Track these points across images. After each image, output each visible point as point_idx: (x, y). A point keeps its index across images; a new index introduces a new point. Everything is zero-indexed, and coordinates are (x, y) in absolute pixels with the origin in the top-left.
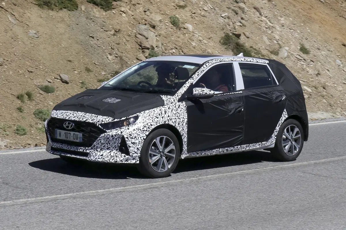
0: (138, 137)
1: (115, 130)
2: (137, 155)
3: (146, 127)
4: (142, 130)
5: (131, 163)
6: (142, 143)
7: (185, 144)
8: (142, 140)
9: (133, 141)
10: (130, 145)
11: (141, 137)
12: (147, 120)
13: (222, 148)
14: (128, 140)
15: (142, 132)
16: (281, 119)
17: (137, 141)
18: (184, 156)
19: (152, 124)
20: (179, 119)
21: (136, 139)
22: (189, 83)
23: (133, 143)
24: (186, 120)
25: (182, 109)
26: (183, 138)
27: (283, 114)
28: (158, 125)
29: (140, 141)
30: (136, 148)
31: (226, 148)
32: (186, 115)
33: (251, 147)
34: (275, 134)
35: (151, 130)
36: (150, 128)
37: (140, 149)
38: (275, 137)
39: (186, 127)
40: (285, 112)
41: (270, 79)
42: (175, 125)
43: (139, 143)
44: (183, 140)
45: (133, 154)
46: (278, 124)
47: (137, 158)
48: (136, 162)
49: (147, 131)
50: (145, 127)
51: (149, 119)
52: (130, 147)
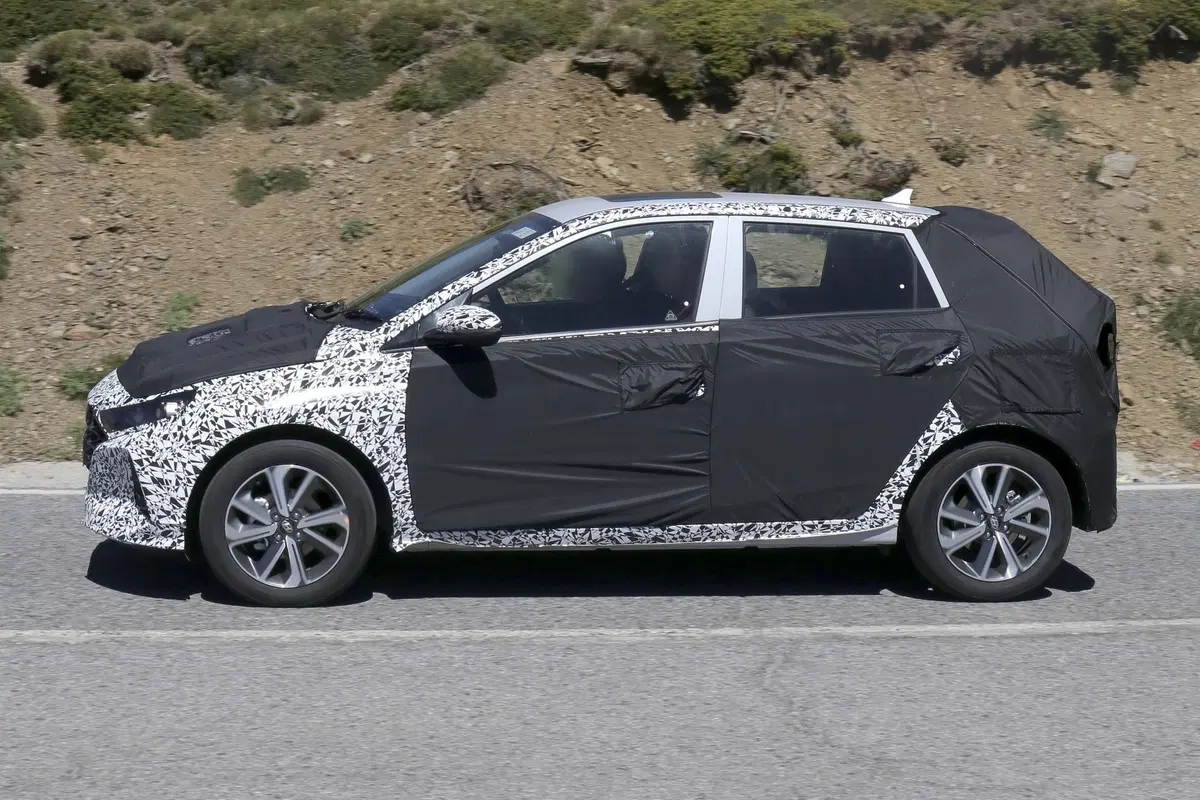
0: (176, 464)
1: (123, 433)
2: (172, 522)
3: (207, 430)
4: (191, 439)
5: (159, 545)
6: (189, 482)
7: (403, 499)
8: (189, 474)
9: (158, 473)
10: (149, 487)
11: (184, 465)
12: (217, 408)
13: (601, 526)
14: (143, 469)
15: (192, 445)
16: (922, 438)
17: (171, 477)
18: (404, 542)
19: (231, 420)
20: (365, 410)
21: (166, 467)
22: (453, 287)
23: (159, 482)
24: (398, 417)
25: (385, 377)
26: (385, 479)
27: (936, 420)
28: (260, 425)
29: (182, 476)
30: (168, 498)
31: (625, 530)
32: (399, 400)
33: (763, 533)
34: (896, 494)
35: (227, 440)
36: (221, 436)
37: (184, 504)
38: (899, 507)
39: (398, 442)
40: (948, 411)
41: (902, 286)
42: (343, 431)
43: (177, 484)
44: (389, 486)
45: (160, 517)
46: (909, 456)
47: (177, 532)
48: (174, 544)
49: (207, 443)
50: (203, 429)
51: (228, 403)
52: (148, 493)
